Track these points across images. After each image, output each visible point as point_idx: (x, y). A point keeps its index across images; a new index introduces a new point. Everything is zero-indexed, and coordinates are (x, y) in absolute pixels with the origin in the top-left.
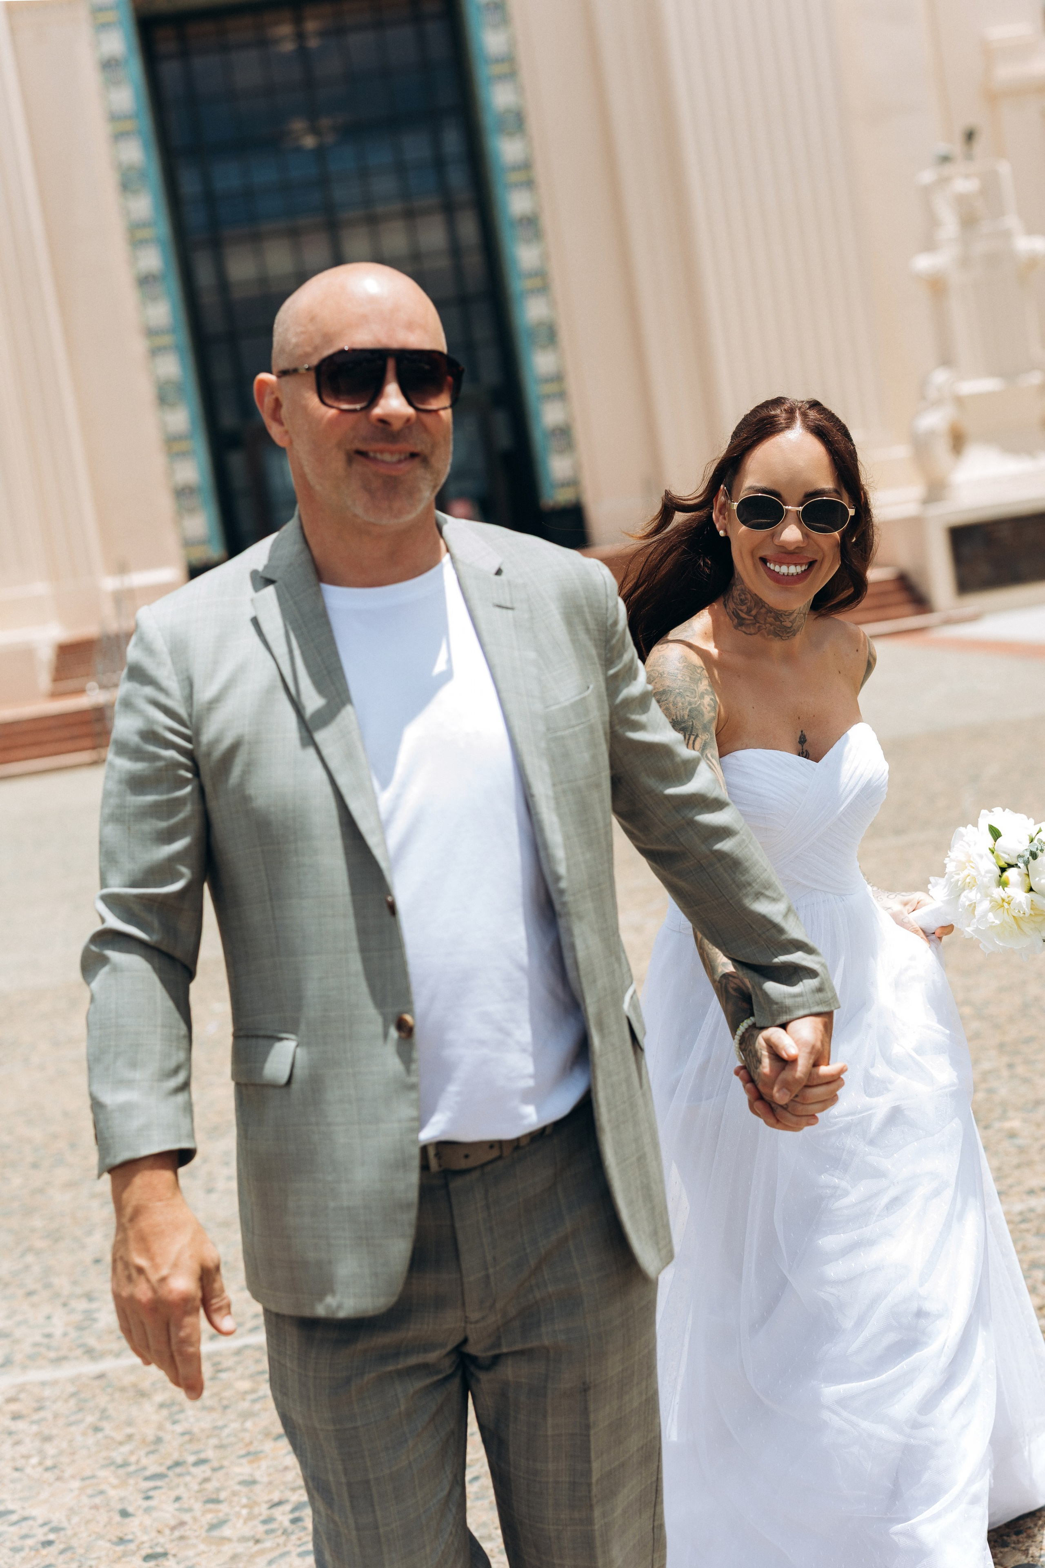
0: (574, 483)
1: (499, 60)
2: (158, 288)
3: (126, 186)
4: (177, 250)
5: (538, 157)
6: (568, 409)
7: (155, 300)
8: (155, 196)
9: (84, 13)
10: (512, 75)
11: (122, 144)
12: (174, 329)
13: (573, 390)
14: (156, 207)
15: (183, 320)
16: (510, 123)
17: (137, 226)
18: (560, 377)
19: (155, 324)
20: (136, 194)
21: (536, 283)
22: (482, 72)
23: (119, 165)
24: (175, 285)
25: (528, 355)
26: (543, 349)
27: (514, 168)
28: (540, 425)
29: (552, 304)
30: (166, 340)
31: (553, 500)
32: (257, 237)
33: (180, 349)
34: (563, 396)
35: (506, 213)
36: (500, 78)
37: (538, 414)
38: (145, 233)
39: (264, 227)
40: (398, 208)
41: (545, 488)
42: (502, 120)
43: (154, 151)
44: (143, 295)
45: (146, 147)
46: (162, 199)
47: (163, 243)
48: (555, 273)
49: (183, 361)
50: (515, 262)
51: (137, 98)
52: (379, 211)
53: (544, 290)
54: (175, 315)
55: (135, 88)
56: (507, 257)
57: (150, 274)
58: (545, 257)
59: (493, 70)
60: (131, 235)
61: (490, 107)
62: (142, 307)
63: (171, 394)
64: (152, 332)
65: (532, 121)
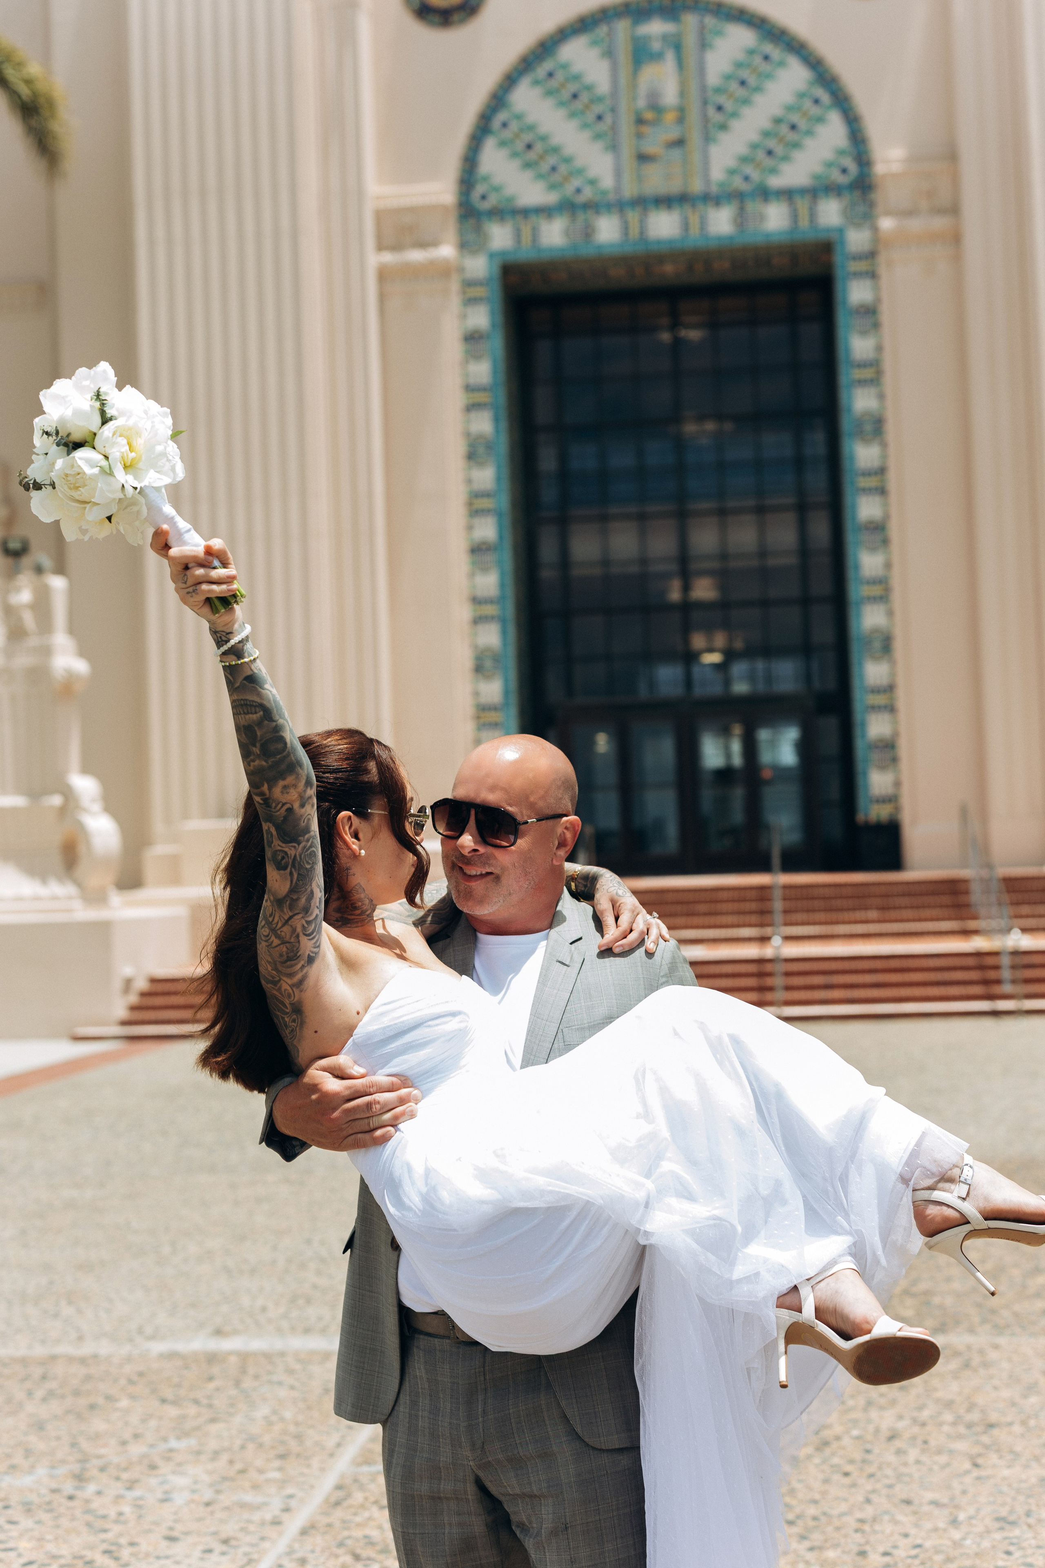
0: (892, 799)
1: (862, 365)
2: (491, 558)
3: (471, 456)
4: (515, 523)
5: (892, 464)
6: (895, 723)
7: (485, 570)
8: (499, 468)
9: (455, 286)
10: (875, 381)
11: (473, 415)
12: (500, 600)
13: (901, 703)
14: (498, 479)
15: (510, 592)
16: (868, 428)
17: (475, 495)
18: (890, 689)
19: (480, 593)
20: (481, 464)
21: (876, 591)
22: (846, 375)
23: (467, 435)
24: (507, 556)
25: (860, 664)
26: (876, 659)
27: (867, 473)
28: (864, 736)
29: (890, 613)
30: (491, 610)
31: (866, 815)
32: (604, 518)
33: (503, 621)
34: (891, 709)
35: (854, 518)
36: (863, 383)
37: (863, 724)
38: (486, 503)
39: (613, 510)
40: (751, 502)
41: (862, 802)
42: (859, 424)
43: (504, 425)
44: (474, 563)
45: (496, 420)
46: (506, 472)
47: (500, 515)
48: (896, 582)
49: (504, 632)
50: (857, 567)
51: (495, 372)
52: (731, 504)
53: (884, 598)
54: (502, 585)
55: (494, 362)
56: (850, 562)
57: (484, 543)
58: (888, 565)
59: (858, 374)
60: (470, 504)
61: (849, 410)
62: (472, 575)
63: (488, 663)
64: (476, 601)
65: (890, 428)
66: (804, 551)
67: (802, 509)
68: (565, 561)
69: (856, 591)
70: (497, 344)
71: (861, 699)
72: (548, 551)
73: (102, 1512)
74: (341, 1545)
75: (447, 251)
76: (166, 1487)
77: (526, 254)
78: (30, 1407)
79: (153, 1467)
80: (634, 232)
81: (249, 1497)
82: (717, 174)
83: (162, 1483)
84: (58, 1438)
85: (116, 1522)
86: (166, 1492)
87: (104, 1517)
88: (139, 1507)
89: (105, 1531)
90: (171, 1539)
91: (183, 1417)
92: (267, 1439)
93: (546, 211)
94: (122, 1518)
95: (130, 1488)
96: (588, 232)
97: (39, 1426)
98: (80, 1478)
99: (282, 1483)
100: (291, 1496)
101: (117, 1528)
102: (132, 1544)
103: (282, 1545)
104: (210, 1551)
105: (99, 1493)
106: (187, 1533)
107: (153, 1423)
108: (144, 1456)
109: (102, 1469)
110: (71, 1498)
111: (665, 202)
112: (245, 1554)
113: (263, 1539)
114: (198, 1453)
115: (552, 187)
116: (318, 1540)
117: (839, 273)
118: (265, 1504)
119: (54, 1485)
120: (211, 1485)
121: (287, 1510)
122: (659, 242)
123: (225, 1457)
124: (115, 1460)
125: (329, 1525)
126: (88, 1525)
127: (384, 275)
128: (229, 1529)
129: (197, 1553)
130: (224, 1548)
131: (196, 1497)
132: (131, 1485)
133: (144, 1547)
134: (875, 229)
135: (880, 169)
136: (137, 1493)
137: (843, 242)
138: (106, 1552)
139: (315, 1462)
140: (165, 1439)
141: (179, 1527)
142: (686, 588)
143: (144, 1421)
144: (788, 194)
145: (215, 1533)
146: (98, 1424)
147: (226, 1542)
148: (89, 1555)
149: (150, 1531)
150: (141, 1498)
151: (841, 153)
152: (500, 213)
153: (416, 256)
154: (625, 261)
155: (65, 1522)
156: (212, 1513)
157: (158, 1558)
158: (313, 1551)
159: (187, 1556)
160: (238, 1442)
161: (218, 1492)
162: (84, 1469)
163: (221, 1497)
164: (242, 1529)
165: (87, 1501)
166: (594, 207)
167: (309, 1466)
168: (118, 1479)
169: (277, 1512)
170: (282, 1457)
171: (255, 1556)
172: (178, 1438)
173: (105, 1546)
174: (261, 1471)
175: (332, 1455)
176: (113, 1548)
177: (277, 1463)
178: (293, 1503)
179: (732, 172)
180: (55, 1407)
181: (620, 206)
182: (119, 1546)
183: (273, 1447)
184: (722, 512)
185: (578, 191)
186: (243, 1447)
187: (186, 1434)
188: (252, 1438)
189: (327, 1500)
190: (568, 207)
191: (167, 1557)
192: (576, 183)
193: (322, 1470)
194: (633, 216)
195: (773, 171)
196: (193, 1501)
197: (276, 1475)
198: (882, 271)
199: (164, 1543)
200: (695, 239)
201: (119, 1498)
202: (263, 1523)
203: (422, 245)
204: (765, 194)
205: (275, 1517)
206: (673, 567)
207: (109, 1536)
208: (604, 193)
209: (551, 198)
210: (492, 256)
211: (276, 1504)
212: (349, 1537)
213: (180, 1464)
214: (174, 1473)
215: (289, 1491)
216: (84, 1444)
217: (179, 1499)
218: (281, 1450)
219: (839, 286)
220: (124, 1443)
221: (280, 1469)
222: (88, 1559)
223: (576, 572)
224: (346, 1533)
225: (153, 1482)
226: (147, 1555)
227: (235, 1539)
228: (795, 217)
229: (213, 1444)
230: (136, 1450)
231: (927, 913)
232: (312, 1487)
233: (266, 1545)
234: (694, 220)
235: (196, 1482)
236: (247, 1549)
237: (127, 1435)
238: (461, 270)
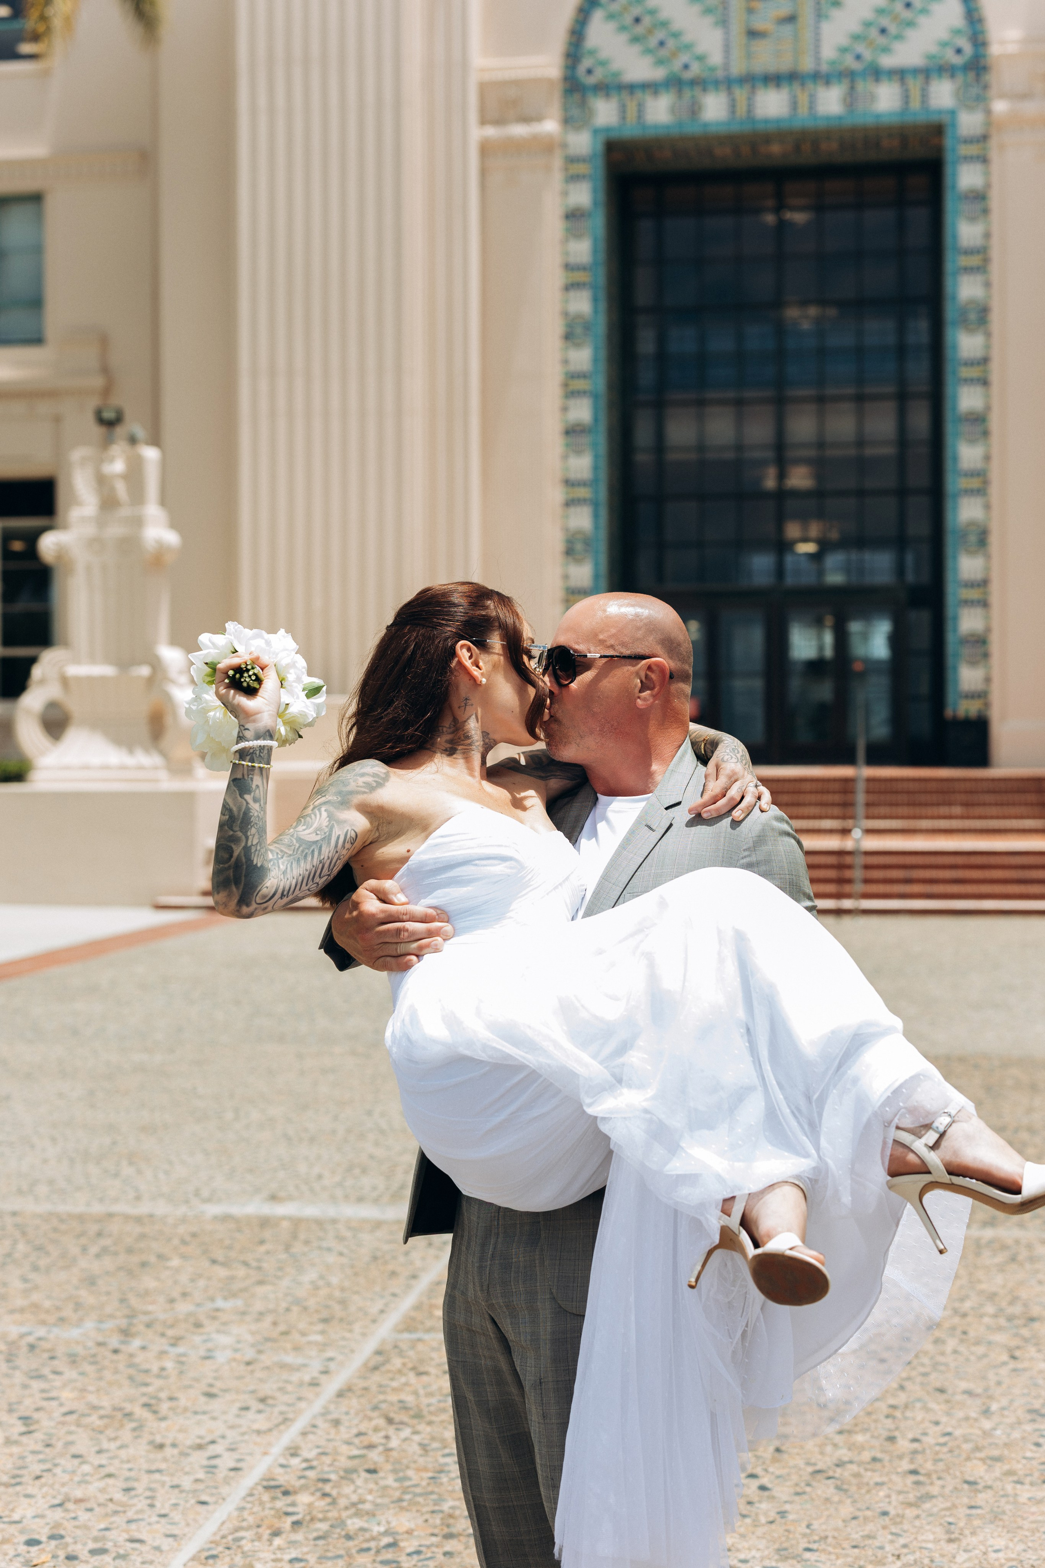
0: (982, 695)
1: (969, 252)
2: (586, 440)
3: (569, 336)
4: (611, 405)
5: (995, 355)
6: (987, 618)
7: (579, 452)
8: (596, 349)
9: (557, 162)
10: (982, 269)
11: (572, 294)
12: (591, 483)
13: (995, 599)
14: (595, 360)
15: (603, 475)
16: (972, 316)
17: (572, 376)
18: (984, 583)
19: (573, 476)
20: (578, 345)
21: (975, 483)
22: (952, 262)
23: (565, 314)
24: (601, 439)
25: (955, 558)
26: (971, 553)
27: (970, 363)
28: (955, 630)
29: (987, 507)
30: (583, 492)
31: (954, 711)
32: (701, 403)
33: (595, 504)
34: (984, 604)
35: (954, 408)
36: (969, 270)
37: (956, 618)
38: (580, 384)
39: (711, 395)
40: (850, 391)
41: (951, 697)
42: (963, 313)
43: (603, 306)
44: (567, 445)
45: (595, 300)
46: (603, 354)
47: (595, 396)
48: (994, 475)
49: (596, 516)
50: (955, 459)
51: (595, 252)
52: (830, 391)
53: (981, 491)
54: (595, 468)
55: (595, 241)
56: (948, 453)
57: (578, 425)
58: (987, 458)
59: (964, 261)
60: (566, 385)
61: (954, 298)
62: (565, 457)
63: (579, 547)
64: (569, 483)
65: (995, 317)
66: (903, 441)
67: (902, 398)
68: (660, 446)
69: (953, 483)
70: (598, 223)
71: (954, 593)
72: (643, 435)
73: (145, 1366)
74: (375, 1408)
75: (550, 126)
76: (210, 1345)
77: (631, 131)
78: (83, 1263)
79: (198, 1325)
80: (742, 110)
81: (290, 1358)
82: (828, 52)
83: (205, 1341)
84: (108, 1293)
85: (158, 1376)
86: (209, 1350)
87: (147, 1371)
88: (182, 1363)
89: (146, 1385)
90: (210, 1395)
91: (232, 1278)
92: (311, 1303)
93: (652, 87)
94: (164, 1373)
95: (173, 1345)
96: (695, 109)
97: (91, 1281)
98: (126, 1333)
99: (323, 1347)
100: (331, 1359)
101: (158, 1383)
102: (171, 1399)
103: (317, 1406)
104: (247, 1409)
105: (143, 1348)
106: (225, 1391)
107: (201, 1283)
108: (190, 1314)
109: (148, 1325)
110: (116, 1351)
111: (774, 80)
112: (281, 1413)
113: (300, 1399)
114: (244, 1313)
115: (660, 62)
116: (354, 1402)
117: (949, 157)
118: (305, 1365)
119: (100, 1339)
120: (253, 1345)
121: (326, 1372)
122: (766, 121)
123: (269, 1319)
124: (162, 1316)
125: (366, 1389)
126: (131, 1378)
127: (486, 149)
128: (267, 1389)
129: (234, 1410)
130: (261, 1406)
131: (238, 1356)
132: (176, 1341)
133: (183, 1402)
134: (988, 112)
135: (995, 49)
136: (180, 1350)
137: (954, 125)
138: (146, 1405)
139: (357, 1327)
140: (212, 1299)
141: (219, 1384)
142: (782, 476)
143: (193, 1280)
144: (900, 74)
145: (253, 1392)
146: (148, 1282)
147: (263, 1400)
148: (128, 1407)
149: (190, 1387)
150: (184, 1355)
151: (957, 32)
152: (604, 88)
153: (519, 130)
154: (731, 140)
155: (108, 1375)
156: (252, 1372)
157: (196, 1413)
158: (347, 1413)
159: (224, 1413)
160: (284, 1305)
161: (260, 1352)
162: (130, 1325)
163: (263, 1357)
164: (281, 1389)
165: (131, 1356)
166: (701, 84)
167: (351, 1331)
168: (163, 1335)
169: (316, 1374)
170: (325, 1321)
171: (290, 1416)
172: (225, 1298)
173: (145, 1400)
174: (303, 1334)
175: (374, 1321)
176: (153, 1402)
177: (320, 1327)
178: (332, 1366)
179: (843, 50)
180: (108, 1263)
181: (728, 83)
182: (159, 1400)
183: (317, 1311)
184: (821, 400)
185: (686, 67)
186: (288, 1310)
187: (234, 1295)
188: (297, 1302)
189: (365, 1365)
190: (675, 83)
191: (204, 1413)
192: (684, 58)
193: (364, 1335)
194: (740, 93)
195: (886, 50)
196: (234, 1360)
197: (318, 1338)
198: (994, 155)
199: (203, 1399)
200: (803, 119)
201: (162, 1353)
202: (301, 1384)
203: (526, 119)
204: (876, 73)
205: (313, 1378)
206: (770, 454)
207: (150, 1389)
208: (713, 69)
209: (659, 74)
210: (596, 132)
211: (316, 1366)
212: (385, 1401)
213: (225, 1324)
214: (218, 1331)
215: (330, 1354)
216: (134, 1301)
217: (222, 1357)
218: (325, 1314)
219: (948, 170)
220: (172, 1301)
221: (323, 1332)
222: (127, 1411)
223: (672, 457)
224: (381, 1397)
225: (197, 1339)
226: (186, 1410)
227: (273, 1398)
228: (906, 98)
229: (259, 1306)
230: (183, 1308)
231: (1012, 810)
232: (352, 1351)
233: (303, 1405)
234: (803, 99)
235: (239, 1342)
236: (283, 1408)
237: (175, 1294)
238: (564, 145)
